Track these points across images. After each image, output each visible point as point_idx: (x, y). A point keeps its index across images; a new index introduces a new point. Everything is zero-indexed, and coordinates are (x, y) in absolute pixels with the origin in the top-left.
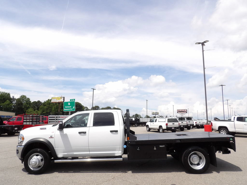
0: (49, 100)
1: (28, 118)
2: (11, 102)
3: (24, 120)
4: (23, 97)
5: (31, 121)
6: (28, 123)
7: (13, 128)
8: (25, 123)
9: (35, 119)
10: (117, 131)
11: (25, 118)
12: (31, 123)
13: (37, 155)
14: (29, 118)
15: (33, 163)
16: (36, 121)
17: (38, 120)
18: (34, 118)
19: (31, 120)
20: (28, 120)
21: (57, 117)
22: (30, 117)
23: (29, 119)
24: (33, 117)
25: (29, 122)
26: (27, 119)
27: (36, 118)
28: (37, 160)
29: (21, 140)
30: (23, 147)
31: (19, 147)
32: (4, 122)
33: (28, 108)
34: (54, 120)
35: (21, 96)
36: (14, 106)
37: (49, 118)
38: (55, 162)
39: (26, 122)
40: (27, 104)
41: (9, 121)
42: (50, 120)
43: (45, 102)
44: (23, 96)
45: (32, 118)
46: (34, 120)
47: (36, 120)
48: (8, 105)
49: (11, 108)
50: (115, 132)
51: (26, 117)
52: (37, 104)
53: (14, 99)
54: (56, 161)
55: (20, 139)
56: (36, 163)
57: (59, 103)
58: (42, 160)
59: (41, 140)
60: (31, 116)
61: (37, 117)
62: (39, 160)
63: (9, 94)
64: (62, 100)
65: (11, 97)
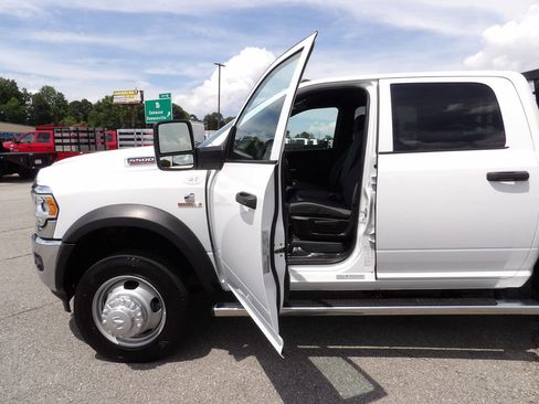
0: (107, 97)
1: (64, 135)
2: (23, 103)
3: (58, 141)
4: (48, 91)
5: (75, 144)
6: (67, 149)
7: (30, 160)
8: (59, 149)
9: (83, 137)
10: (521, 177)
11: (59, 135)
12: (74, 148)
13: (131, 285)
14: (67, 135)
15: (120, 325)
16: (86, 144)
17: (92, 140)
18: (81, 135)
19: (73, 141)
20: (65, 141)
21: (139, 134)
22: (69, 132)
23: (70, 138)
24: (77, 131)
25: (70, 144)
26: (62, 138)
27: (85, 135)
28: (134, 308)
29: (47, 214)
30: (59, 243)
31: (43, 242)
32: (5, 144)
33: (62, 116)
34: (133, 140)
35: (43, 89)
36: (30, 111)
37: (119, 137)
38: (217, 315)
39: (63, 144)
40: (60, 107)
41: (18, 143)
42: (121, 140)
43: (99, 103)
44: (48, 88)
45: (76, 135)
46: (81, 141)
47: (86, 141)
48: (16, 108)
49: (25, 116)
50: (513, 183)
51: (61, 132)
52: (82, 108)
53: (27, 96)
54: (219, 311)
55: (40, 207)
56: (133, 320)
57: (132, 105)
58: (155, 304)
59: (139, 214)
60: (72, 128)
61: (88, 132)
62: (143, 309)
63: (14, 83)
64: (137, 98)
65: (20, 90)
